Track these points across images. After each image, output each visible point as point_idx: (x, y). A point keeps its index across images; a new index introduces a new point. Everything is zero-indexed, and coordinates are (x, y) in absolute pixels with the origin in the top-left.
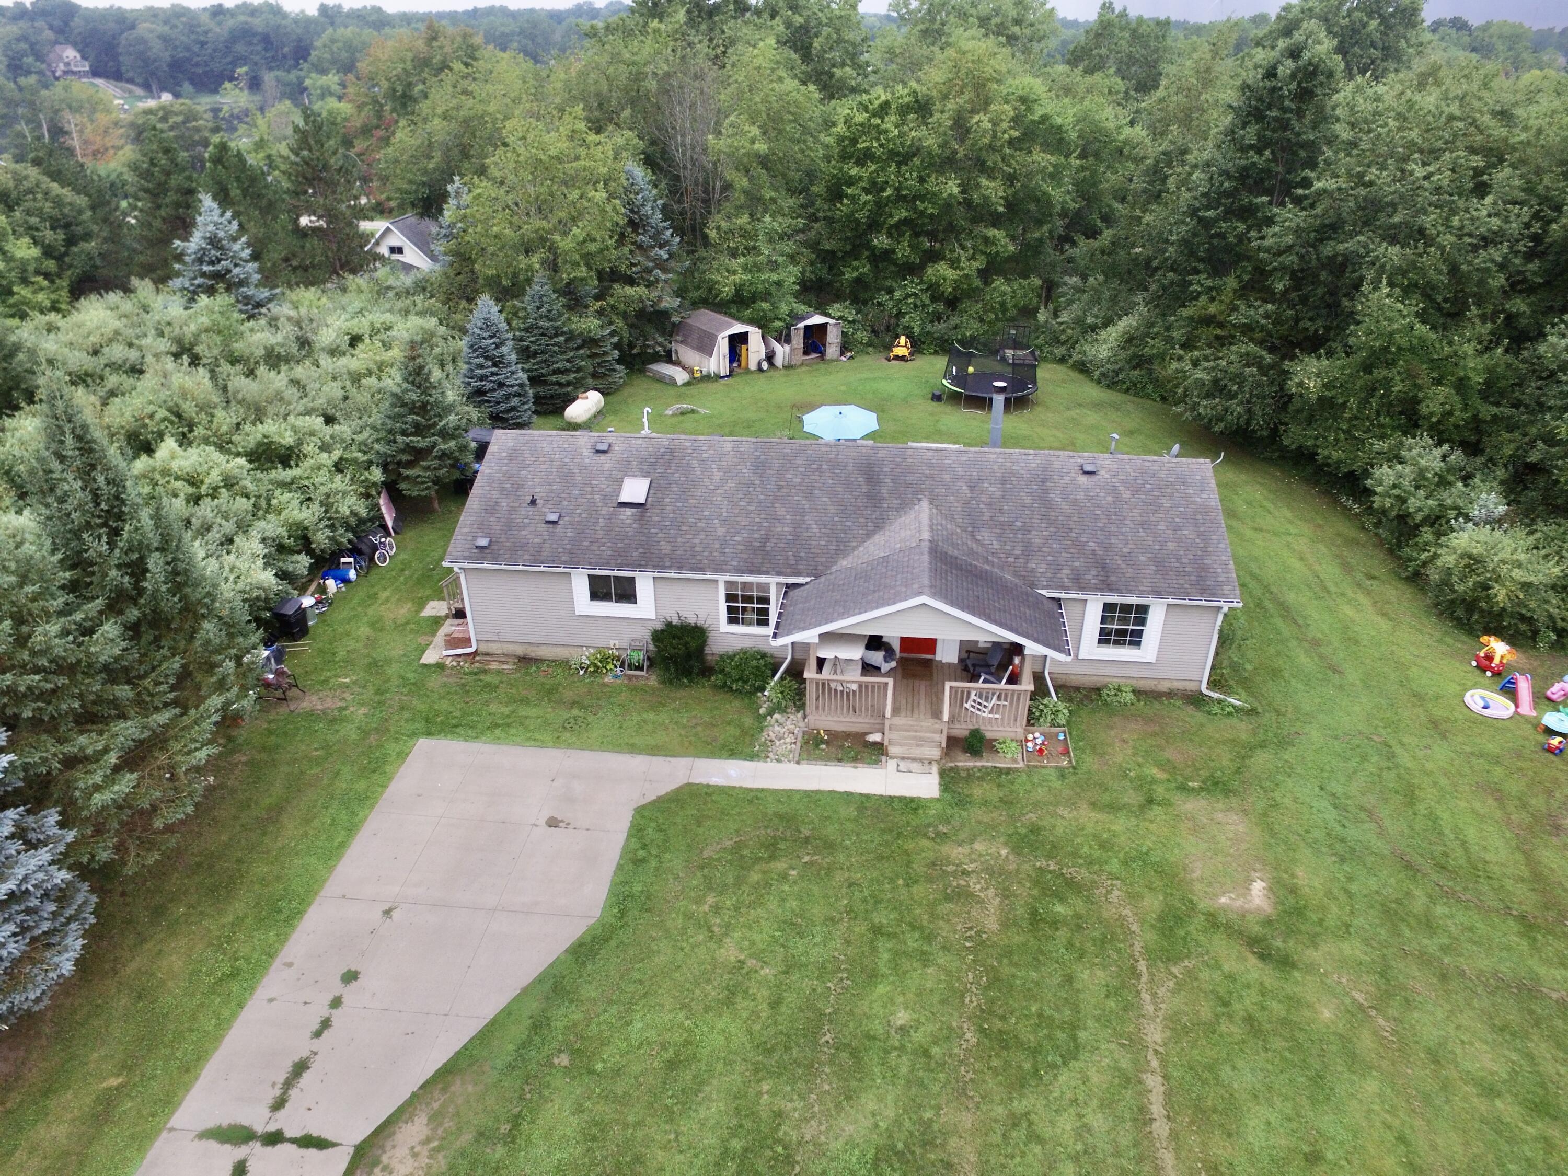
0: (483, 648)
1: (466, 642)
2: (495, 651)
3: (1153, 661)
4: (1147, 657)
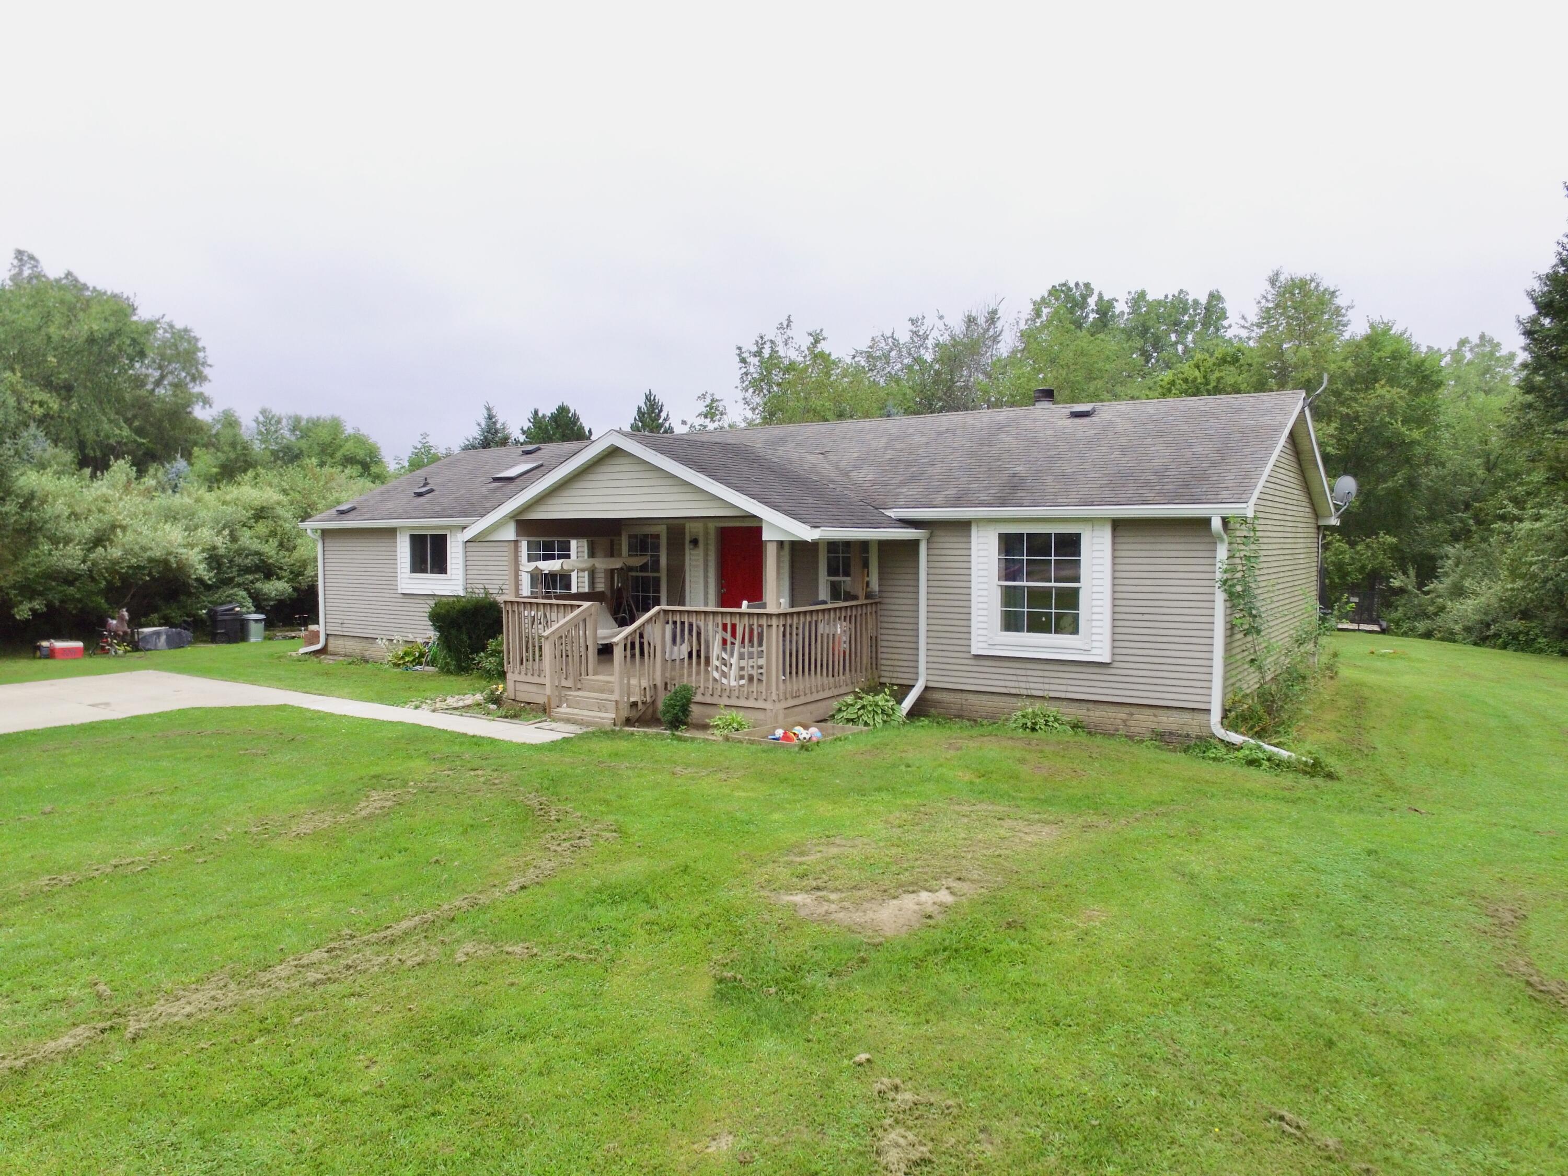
0: (328, 645)
1: (316, 637)
3: (1107, 660)
4: (1094, 651)
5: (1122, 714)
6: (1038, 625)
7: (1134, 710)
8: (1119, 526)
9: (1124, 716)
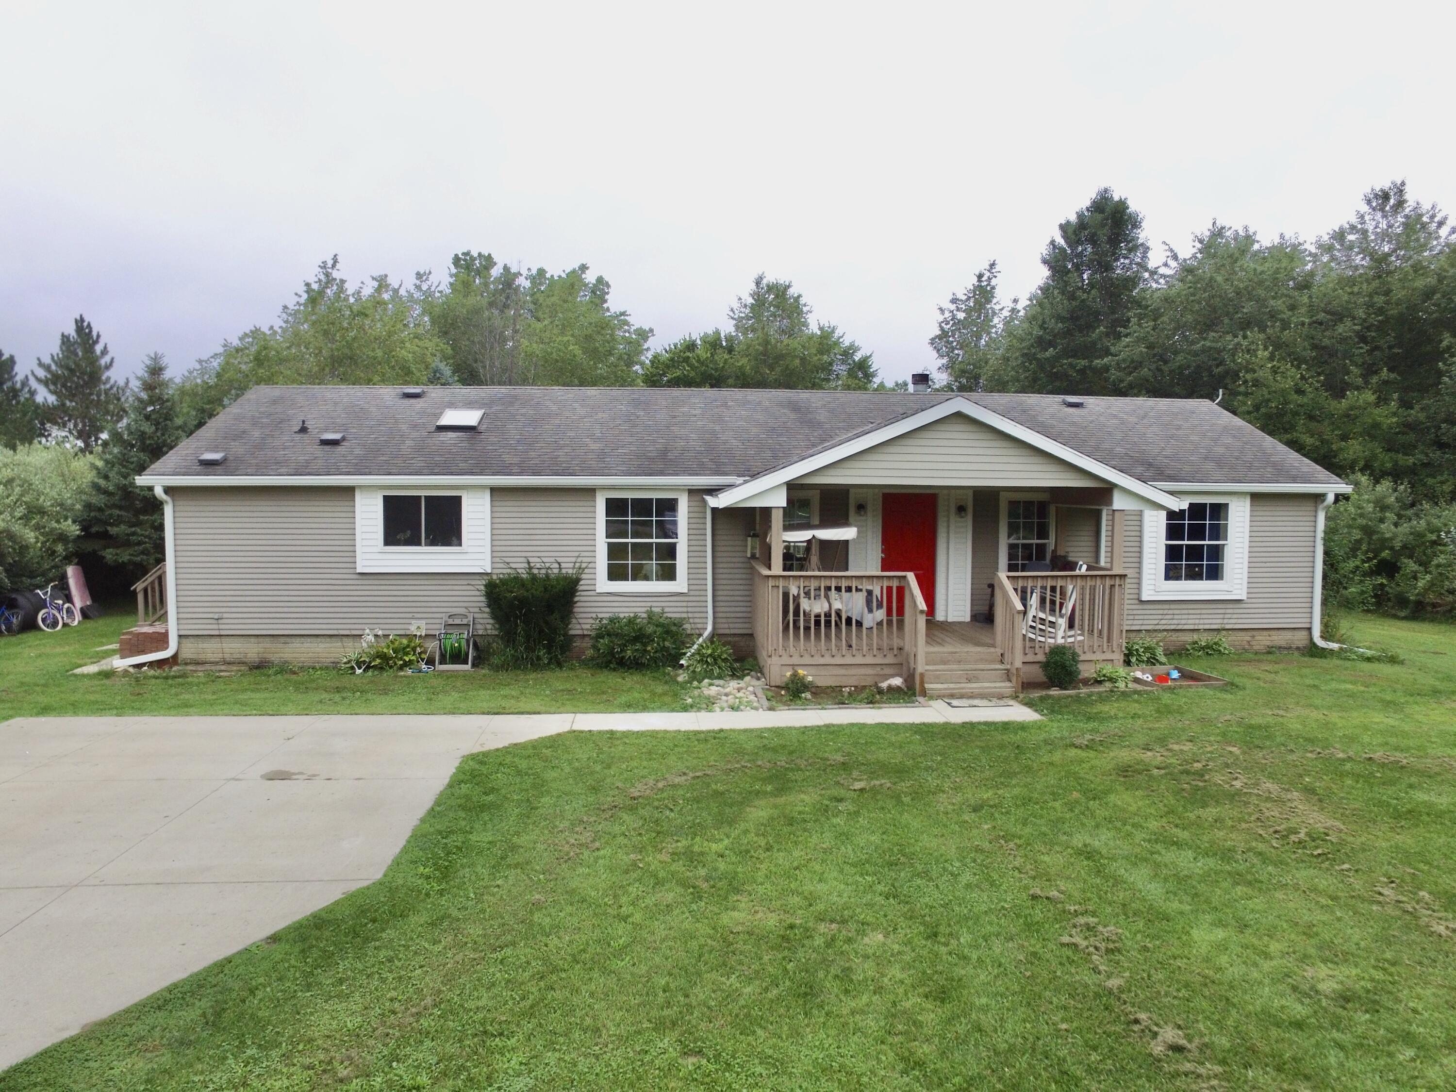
0: (189, 651)
1: (161, 640)
2: (210, 657)
3: (1244, 597)
4: (1235, 592)
5: (1246, 637)
6: (1194, 575)
7: (1254, 633)
8: (1256, 497)
9: (1248, 638)
